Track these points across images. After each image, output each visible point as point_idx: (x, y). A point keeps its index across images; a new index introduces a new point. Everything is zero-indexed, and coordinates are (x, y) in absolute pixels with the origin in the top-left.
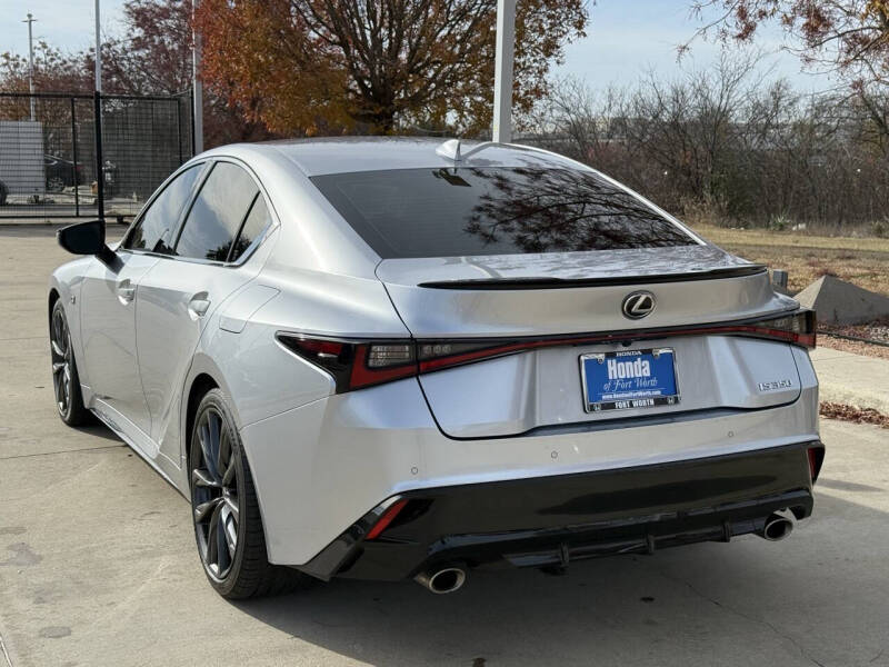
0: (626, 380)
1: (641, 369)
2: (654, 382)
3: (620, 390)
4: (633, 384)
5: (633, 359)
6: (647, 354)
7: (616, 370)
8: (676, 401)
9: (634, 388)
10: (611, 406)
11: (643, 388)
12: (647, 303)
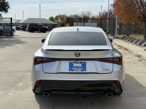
0: (77, 66)
1: (80, 65)
2: (82, 67)
3: (75, 68)
4: (78, 67)
5: (78, 63)
6: (81, 63)
7: (75, 65)
8: (86, 71)
9: (78, 68)
10: (73, 70)
11: (80, 68)
12: (79, 54)
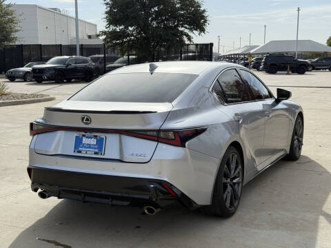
0: (88, 144)
1: (93, 142)
2: (96, 147)
3: (85, 147)
4: (89, 146)
5: (91, 138)
6: (95, 137)
7: (85, 140)
8: (101, 154)
9: (90, 147)
10: (80, 152)
11: (92, 148)
12: (87, 120)
